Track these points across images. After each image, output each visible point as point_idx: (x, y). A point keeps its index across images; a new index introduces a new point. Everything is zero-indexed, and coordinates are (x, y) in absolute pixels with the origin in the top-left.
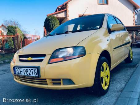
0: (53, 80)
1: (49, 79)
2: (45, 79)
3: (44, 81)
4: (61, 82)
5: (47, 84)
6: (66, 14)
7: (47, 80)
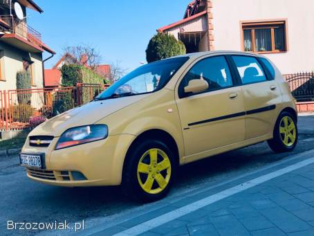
0: (63, 172)
1: (57, 171)
2: (52, 172)
3: (50, 174)
4: (70, 175)
5: (54, 179)
6: (206, 25)
7: (55, 173)
